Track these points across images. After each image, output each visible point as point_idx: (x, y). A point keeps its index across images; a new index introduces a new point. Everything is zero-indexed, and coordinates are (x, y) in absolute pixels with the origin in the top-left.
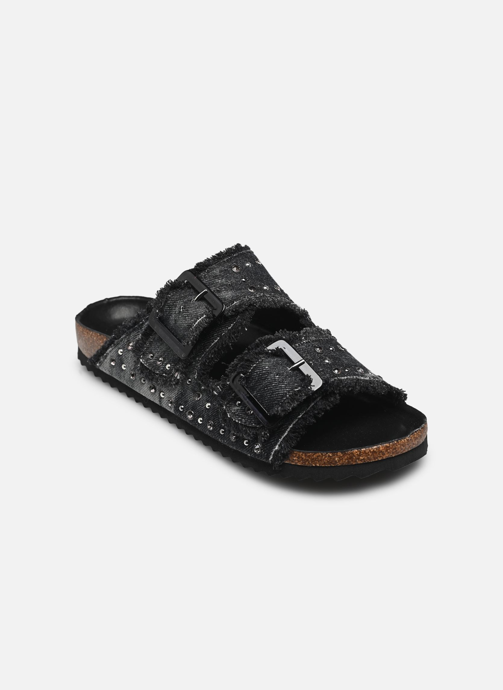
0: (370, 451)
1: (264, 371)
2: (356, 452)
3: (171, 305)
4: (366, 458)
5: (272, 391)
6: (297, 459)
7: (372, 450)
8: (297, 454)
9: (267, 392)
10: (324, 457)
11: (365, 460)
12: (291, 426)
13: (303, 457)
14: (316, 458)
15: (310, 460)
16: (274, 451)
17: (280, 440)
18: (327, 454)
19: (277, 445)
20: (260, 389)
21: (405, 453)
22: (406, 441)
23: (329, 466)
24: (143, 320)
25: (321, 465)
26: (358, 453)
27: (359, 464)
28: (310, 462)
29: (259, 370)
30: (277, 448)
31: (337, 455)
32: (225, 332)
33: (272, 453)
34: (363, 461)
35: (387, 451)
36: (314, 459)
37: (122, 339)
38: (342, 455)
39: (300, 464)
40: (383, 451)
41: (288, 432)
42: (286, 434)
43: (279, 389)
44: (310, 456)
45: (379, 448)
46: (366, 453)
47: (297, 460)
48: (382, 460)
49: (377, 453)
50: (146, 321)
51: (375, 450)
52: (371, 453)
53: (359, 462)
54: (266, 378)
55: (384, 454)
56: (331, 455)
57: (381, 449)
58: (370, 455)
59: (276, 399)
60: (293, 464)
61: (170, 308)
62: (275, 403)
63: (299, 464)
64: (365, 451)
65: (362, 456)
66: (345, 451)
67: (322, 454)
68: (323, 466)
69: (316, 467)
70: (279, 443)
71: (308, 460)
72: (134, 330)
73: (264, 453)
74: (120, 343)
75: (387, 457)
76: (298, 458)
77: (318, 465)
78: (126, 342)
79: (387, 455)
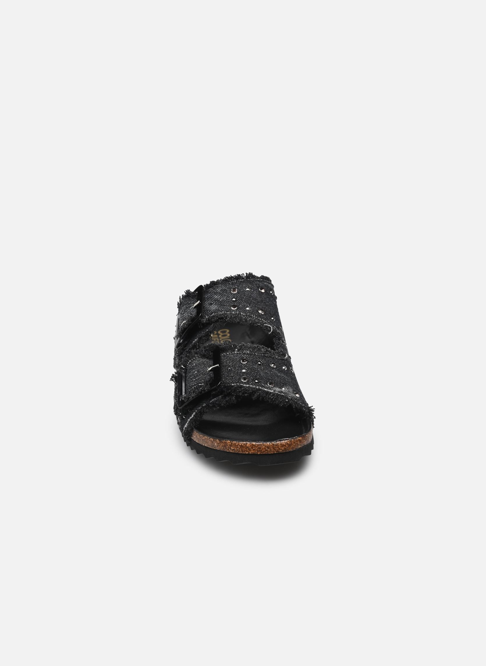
0: (239, 444)
2: (229, 443)
4: (235, 449)
6: (195, 437)
7: (240, 444)
8: (195, 433)
10: (209, 440)
11: (235, 451)
12: (196, 412)
14: (204, 440)
15: (201, 440)
16: (185, 427)
17: (189, 420)
18: (210, 438)
19: (187, 424)
21: (270, 454)
22: (271, 445)
23: (212, 448)
26: (230, 444)
27: (231, 452)
28: (202, 442)
31: (216, 441)
33: (184, 429)
34: (234, 451)
35: (252, 448)
38: (219, 442)
40: (249, 447)
41: (194, 415)
42: (192, 417)
44: (201, 437)
45: (247, 444)
46: (236, 445)
48: (248, 454)
49: (244, 447)
51: (243, 445)
52: (239, 446)
55: (250, 450)
56: (212, 440)
57: (248, 445)
58: (239, 448)
63: (196, 441)
64: (235, 443)
65: (233, 447)
66: (221, 440)
67: (207, 438)
68: (208, 447)
70: (188, 422)
73: (181, 428)
75: (252, 453)
77: (206, 445)
79: (253, 452)
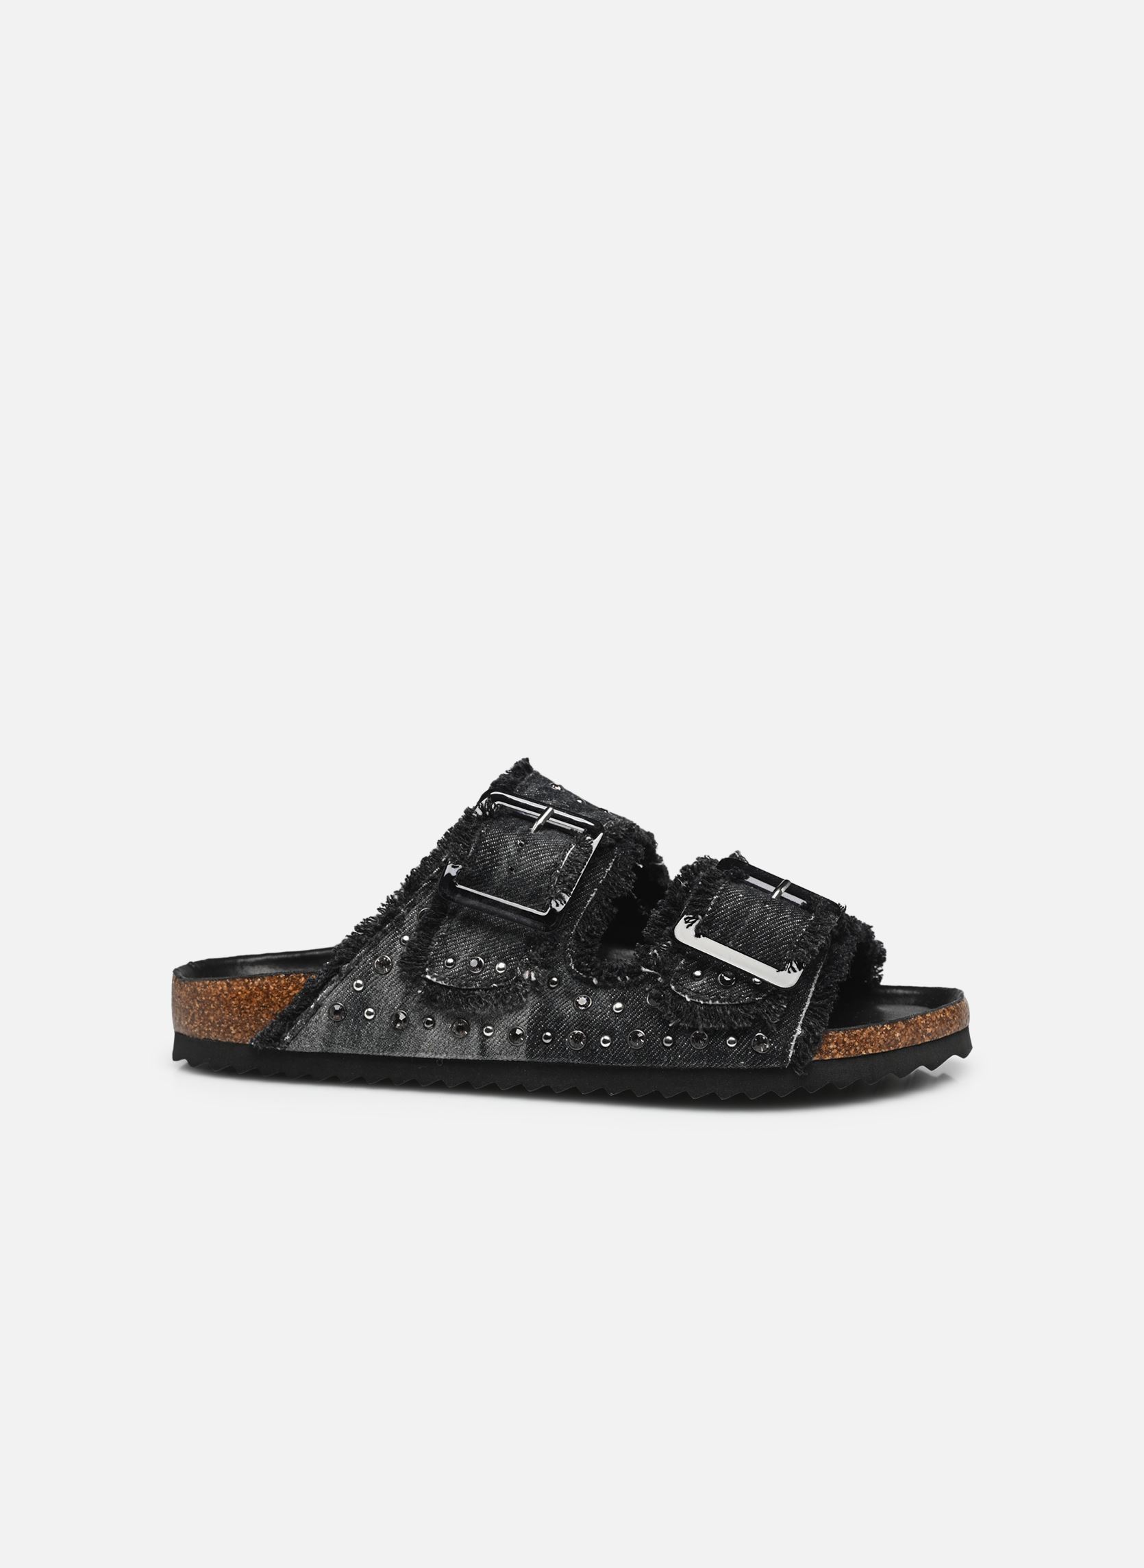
1: (739, 901)
3: (494, 845)
4: (933, 1030)
5: (770, 929)
6: (835, 1046)
8: (834, 1036)
9: (759, 934)
10: (879, 1033)
12: (812, 989)
13: (845, 1040)
14: (866, 1039)
15: (857, 1044)
16: (795, 1039)
17: (803, 1015)
18: (883, 1027)
19: (799, 1026)
20: (741, 935)
23: (887, 1050)
24: (402, 910)
25: (874, 1052)
26: (924, 1022)
28: (858, 1048)
29: (729, 902)
30: (799, 1031)
31: (897, 1027)
32: (602, 878)
33: (793, 1043)
36: (864, 1040)
37: (360, 958)
38: (904, 1027)
39: (840, 1057)
41: (811, 1000)
42: (808, 1003)
43: (783, 923)
44: (856, 1035)
46: (934, 1022)
47: (836, 1048)
50: (409, 911)
52: (938, 1021)
53: (927, 1040)
54: (747, 913)
56: (889, 1028)
58: (938, 1025)
59: (784, 940)
60: (827, 1058)
61: (492, 850)
62: (783, 949)
63: (838, 1056)
65: (929, 1028)
67: (876, 1029)
68: (878, 1052)
69: (869, 1055)
70: (801, 1022)
71: (853, 1045)
72: (385, 933)
73: (778, 1048)
74: (354, 968)
76: (836, 1044)
77: (870, 1051)
78: (370, 961)
